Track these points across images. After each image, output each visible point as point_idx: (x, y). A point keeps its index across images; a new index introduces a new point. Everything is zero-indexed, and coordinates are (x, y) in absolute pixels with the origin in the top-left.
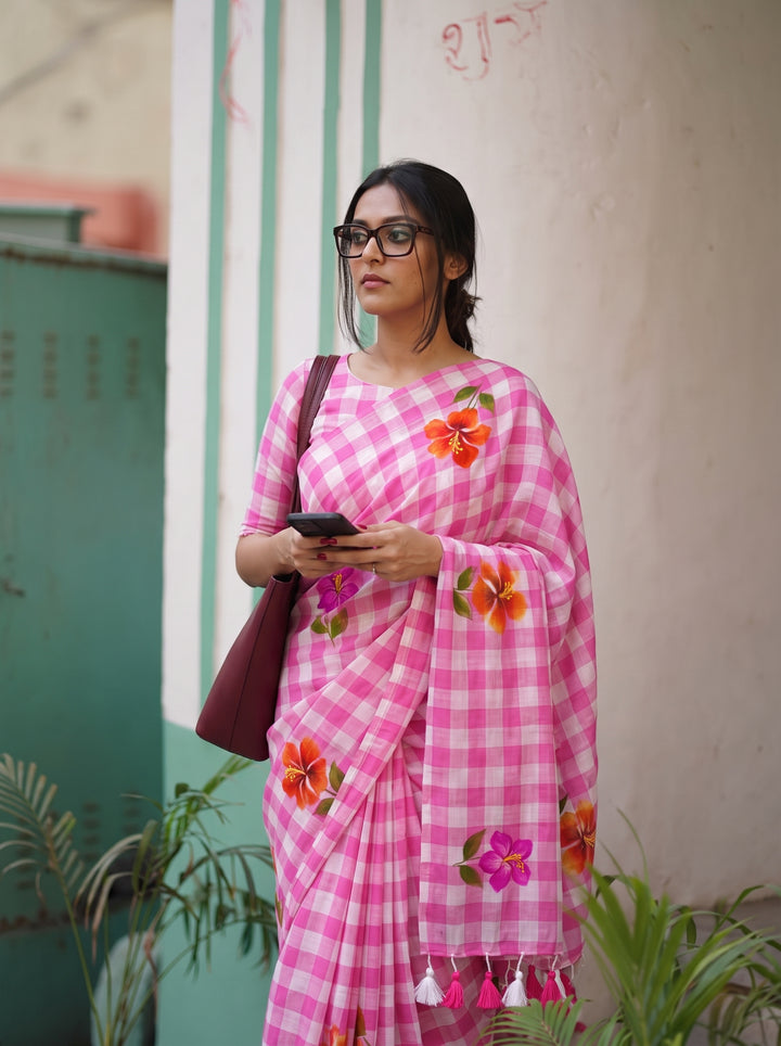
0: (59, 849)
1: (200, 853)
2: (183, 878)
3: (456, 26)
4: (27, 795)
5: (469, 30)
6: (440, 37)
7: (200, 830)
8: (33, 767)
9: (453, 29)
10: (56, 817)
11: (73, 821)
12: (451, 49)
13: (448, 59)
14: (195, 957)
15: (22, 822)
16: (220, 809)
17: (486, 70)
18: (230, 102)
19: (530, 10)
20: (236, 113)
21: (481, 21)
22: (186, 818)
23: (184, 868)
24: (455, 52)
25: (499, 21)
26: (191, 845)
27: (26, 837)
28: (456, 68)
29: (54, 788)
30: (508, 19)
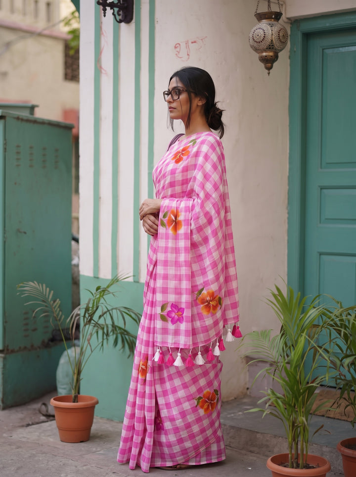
0: (56, 311)
1: (105, 310)
2: (100, 317)
3: (179, 44)
4: (44, 293)
5: (183, 45)
6: (174, 48)
7: (105, 302)
8: (44, 285)
9: (178, 45)
10: (54, 301)
11: (60, 302)
12: (177, 51)
13: (176, 54)
14: (102, 345)
15: (43, 301)
16: (114, 294)
17: (189, 58)
18: (101, 67)
19: (202, 40)
20: (103, 71)
21: (187, 43)
22: (99, 298)
23: (101, 314)
24: (179, 52)
25: (192, 43)
26: (102, 307)
27: (46, 306)
28: (178, 57)
29: (52, 292)
30: (195, 42)
